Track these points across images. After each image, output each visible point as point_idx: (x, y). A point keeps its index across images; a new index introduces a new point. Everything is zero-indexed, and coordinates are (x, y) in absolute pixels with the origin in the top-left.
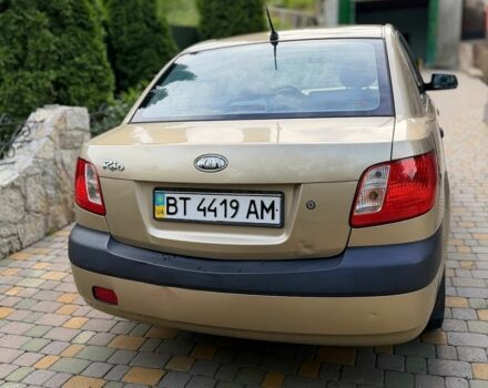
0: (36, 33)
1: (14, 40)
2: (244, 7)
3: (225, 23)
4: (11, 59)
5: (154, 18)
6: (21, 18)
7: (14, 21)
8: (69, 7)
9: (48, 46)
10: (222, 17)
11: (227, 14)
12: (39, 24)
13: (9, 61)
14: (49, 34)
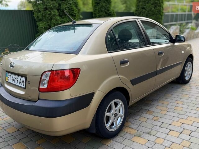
0: (54, 18)
1: (48, 20)
2: (153, 4)
3: (144, 11)
4: (47, 26)
5: (108, 10)
6: (50, 13)
7: (48, 14)
8: (67, 8)
9: (58, 22)
10: (143, 8)
11: (145, 7)
12: (55, 14)
13: (46, 27)
14: (58, 18)
